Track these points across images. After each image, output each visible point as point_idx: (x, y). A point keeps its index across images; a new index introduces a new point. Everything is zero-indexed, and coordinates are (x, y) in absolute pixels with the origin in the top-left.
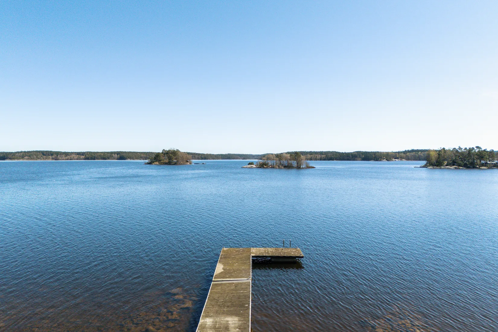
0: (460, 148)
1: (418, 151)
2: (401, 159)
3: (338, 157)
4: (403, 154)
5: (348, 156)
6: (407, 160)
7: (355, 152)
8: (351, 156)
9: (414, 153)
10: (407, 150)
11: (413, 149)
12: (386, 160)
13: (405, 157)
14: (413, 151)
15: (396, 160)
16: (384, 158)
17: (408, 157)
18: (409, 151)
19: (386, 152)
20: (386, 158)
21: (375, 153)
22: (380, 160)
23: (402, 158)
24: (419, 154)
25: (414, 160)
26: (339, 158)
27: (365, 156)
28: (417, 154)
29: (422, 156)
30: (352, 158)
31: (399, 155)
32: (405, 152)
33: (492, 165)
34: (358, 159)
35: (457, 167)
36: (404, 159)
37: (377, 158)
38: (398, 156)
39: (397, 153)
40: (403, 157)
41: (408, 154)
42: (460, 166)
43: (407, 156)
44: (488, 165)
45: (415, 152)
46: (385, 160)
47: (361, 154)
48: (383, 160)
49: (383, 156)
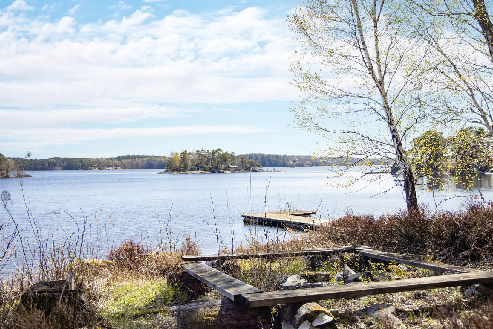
0: (203, 150)
1: (134, 157)
2: (115, 168)
3: (27, 165)
4: (117, 162)
5: (42, 164)
6: (123, 168)
7: (54, 158)
8: (47, 164)
9: (130, 159)
10: (121, 155)
11: (128, 154)
12: (99, 168)
13: (120, 165)
14: (128, 157)
15: (110, 168)
16: (95, 166)
17: (124, 164)
18: (124, 158)
19: (96, 159)
20: (98, 166)
21: (81, 160)
22: (91, 169)
23: (116, 166)
24: (137, 161)
25: (131, 169)
26: (29, 167)
27: (67, 164)
28: (135, 161)
29: (140, 164)
30: (49, 166)
31: (112, 162)
32: (119, 158)
33: (234, 169)
34: (57, 168)
35: (203, 172)
36: (119, 167)
37: (86, 167)
38: (111, 164)
39: (110, 160)
40: (118, 165)
41: (123, 161)
42: (205, 170)
43: (122, 163)
44: (231, 169)
45: (132, 158)
46: (97, 169)
47: (61, 161)
48: (94, 168)
49: (93, 164)
